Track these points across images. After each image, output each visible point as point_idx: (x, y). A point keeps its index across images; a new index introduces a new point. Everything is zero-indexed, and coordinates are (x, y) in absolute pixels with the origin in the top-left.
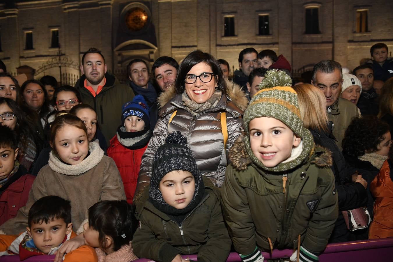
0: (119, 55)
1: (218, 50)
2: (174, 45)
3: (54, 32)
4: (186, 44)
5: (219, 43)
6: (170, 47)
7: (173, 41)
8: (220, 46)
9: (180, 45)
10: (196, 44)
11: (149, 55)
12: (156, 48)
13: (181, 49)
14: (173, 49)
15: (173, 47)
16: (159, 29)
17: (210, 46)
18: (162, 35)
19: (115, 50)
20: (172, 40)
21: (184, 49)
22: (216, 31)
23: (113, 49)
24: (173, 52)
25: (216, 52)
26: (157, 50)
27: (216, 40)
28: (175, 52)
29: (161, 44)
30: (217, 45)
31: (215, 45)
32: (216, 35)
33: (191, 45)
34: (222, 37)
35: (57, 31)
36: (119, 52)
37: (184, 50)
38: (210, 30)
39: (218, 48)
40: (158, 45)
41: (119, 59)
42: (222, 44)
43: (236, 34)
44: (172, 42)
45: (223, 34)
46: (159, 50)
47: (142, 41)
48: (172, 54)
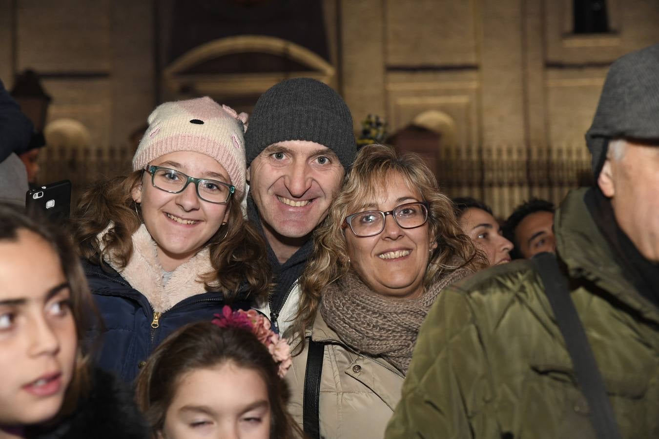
0: (185, 90)
1: (550, 84)
2: (394, 60)
4: (437, 60)
5: (553, 56)
6: (382, 68)
7: (390, 46)
8: (559, 66)
9: (416, 61)
10: (472, 59)
12: (330, 71)
13: (420, 76)
14: (394, 76)
15: (391, 69)
17: (524, 68)
18: (350, 26)
19: (168, 72)
20: (385, 42)
21: (430, 76)
22: (543, 15)
23: (158, 70)
24: (392, 87)
25: (546, 90)
26: (332, 77)
27: (544, 45)
28: (399, 88)
29: (350, 57)
30: (550, 65)
31: (540, 65)
32: (542, 30)
33: (458, 60)
34: (565, 35)
36: (184, 78)
37: (431, 82)
39: (553, 74)
40: (335, 60)
42: (566, 59)
43: (613, 24)
44: (385, 52)
45: (569, 25)
46: (340, 77)
47: (276, 44)
48: (386, 93)
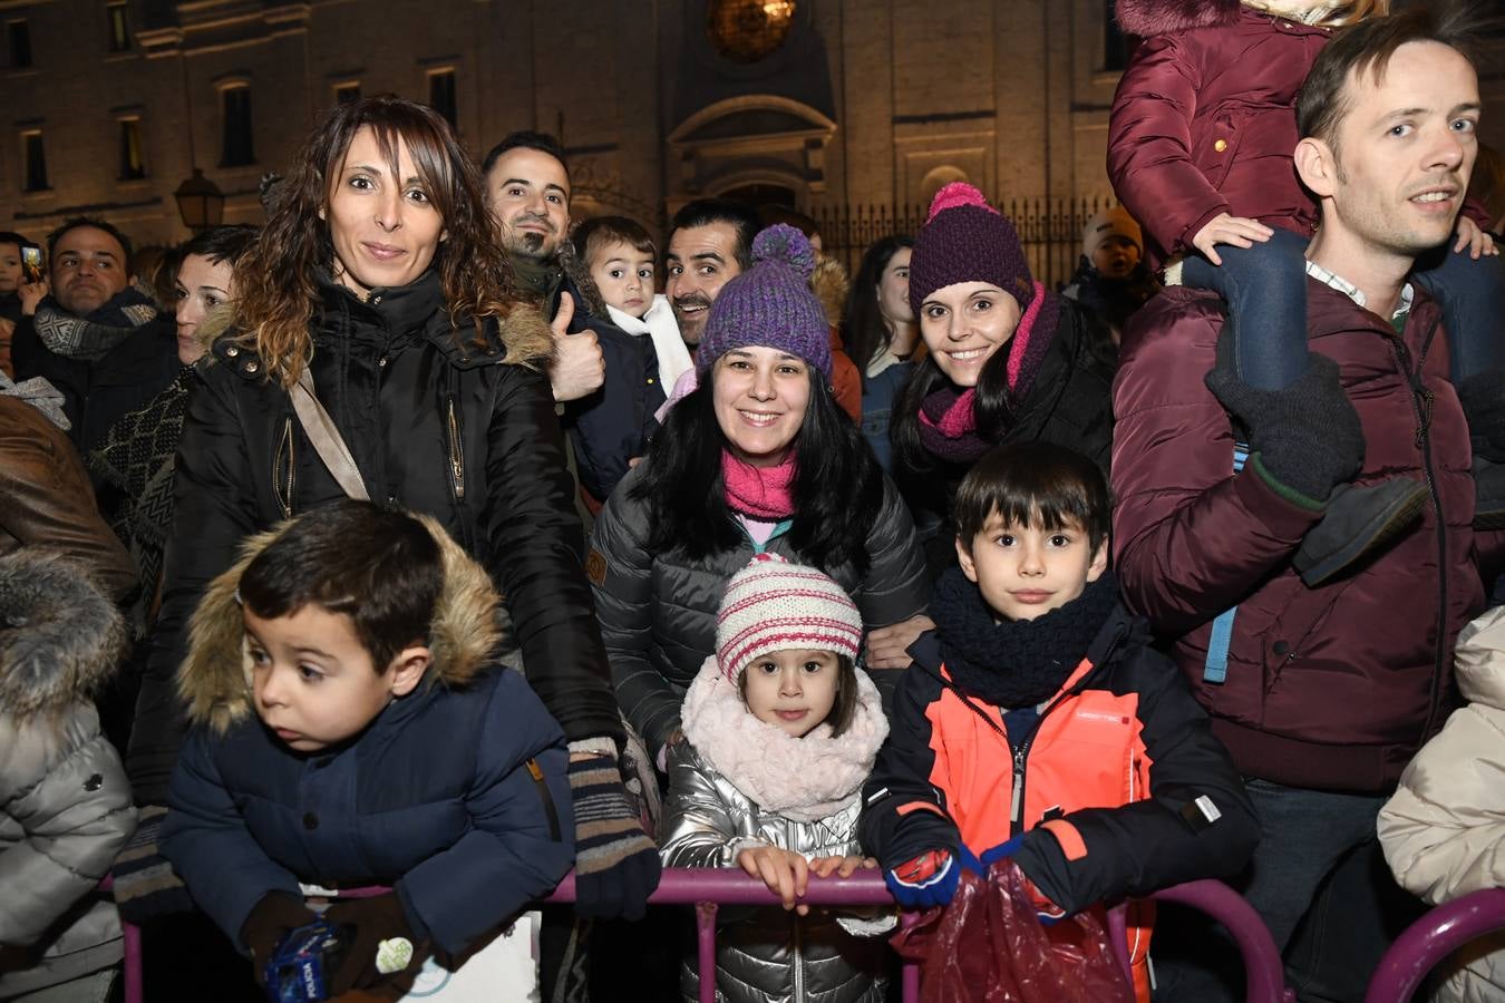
0: (688, 157)
1: (1077, 128)
2: (902, 110)
3: (437, 79)
4: (950, 108)
5: (1081, 98)
6: (889, 119)
7: (898, 96)
8: (1088, 108)
9: (926, 111)
10: (989, 106)
11: (804, 154)
12: (833, 127)
13: (929, 126)
14: (899, 128)
15: (898, 120)
16: (842, 47)
17: (1047, 111)
18: (854, 73)
19: (670, 139)
20: (893, 90)
21: (941, 125)
22: (1071, 49)
23: (662, 136)
24: (897, 140)
25: (1072, 136)
26: (834, 134)
27: (1072, 85)
28: (907, 140)
29: (852, 110)
30: (1076, 108)
31: (1066, 107)
32: (1070, 67)
33: (972, 108)
34: (1099, 72)
35: (450, 76)
36: (686, 145)
37: (940, 133)
38: (1047, 49)
39: (1080, 117)
40: (839, 115)
41: (688, 170)
42: (1094, 100)
44: (893, 102)
45: (1100, 61)
46: (844, 134)
47: (776, 101)
48: (894, 146)
